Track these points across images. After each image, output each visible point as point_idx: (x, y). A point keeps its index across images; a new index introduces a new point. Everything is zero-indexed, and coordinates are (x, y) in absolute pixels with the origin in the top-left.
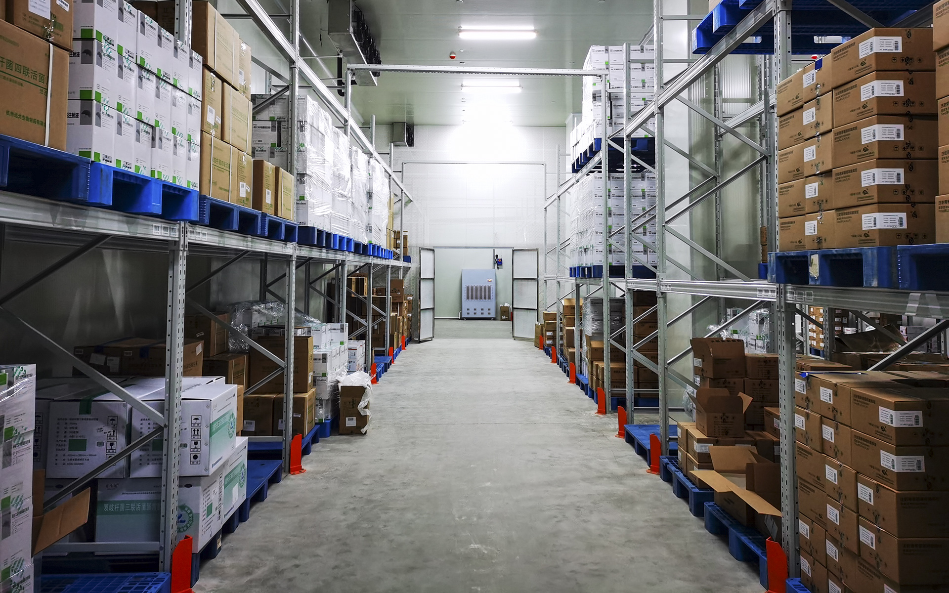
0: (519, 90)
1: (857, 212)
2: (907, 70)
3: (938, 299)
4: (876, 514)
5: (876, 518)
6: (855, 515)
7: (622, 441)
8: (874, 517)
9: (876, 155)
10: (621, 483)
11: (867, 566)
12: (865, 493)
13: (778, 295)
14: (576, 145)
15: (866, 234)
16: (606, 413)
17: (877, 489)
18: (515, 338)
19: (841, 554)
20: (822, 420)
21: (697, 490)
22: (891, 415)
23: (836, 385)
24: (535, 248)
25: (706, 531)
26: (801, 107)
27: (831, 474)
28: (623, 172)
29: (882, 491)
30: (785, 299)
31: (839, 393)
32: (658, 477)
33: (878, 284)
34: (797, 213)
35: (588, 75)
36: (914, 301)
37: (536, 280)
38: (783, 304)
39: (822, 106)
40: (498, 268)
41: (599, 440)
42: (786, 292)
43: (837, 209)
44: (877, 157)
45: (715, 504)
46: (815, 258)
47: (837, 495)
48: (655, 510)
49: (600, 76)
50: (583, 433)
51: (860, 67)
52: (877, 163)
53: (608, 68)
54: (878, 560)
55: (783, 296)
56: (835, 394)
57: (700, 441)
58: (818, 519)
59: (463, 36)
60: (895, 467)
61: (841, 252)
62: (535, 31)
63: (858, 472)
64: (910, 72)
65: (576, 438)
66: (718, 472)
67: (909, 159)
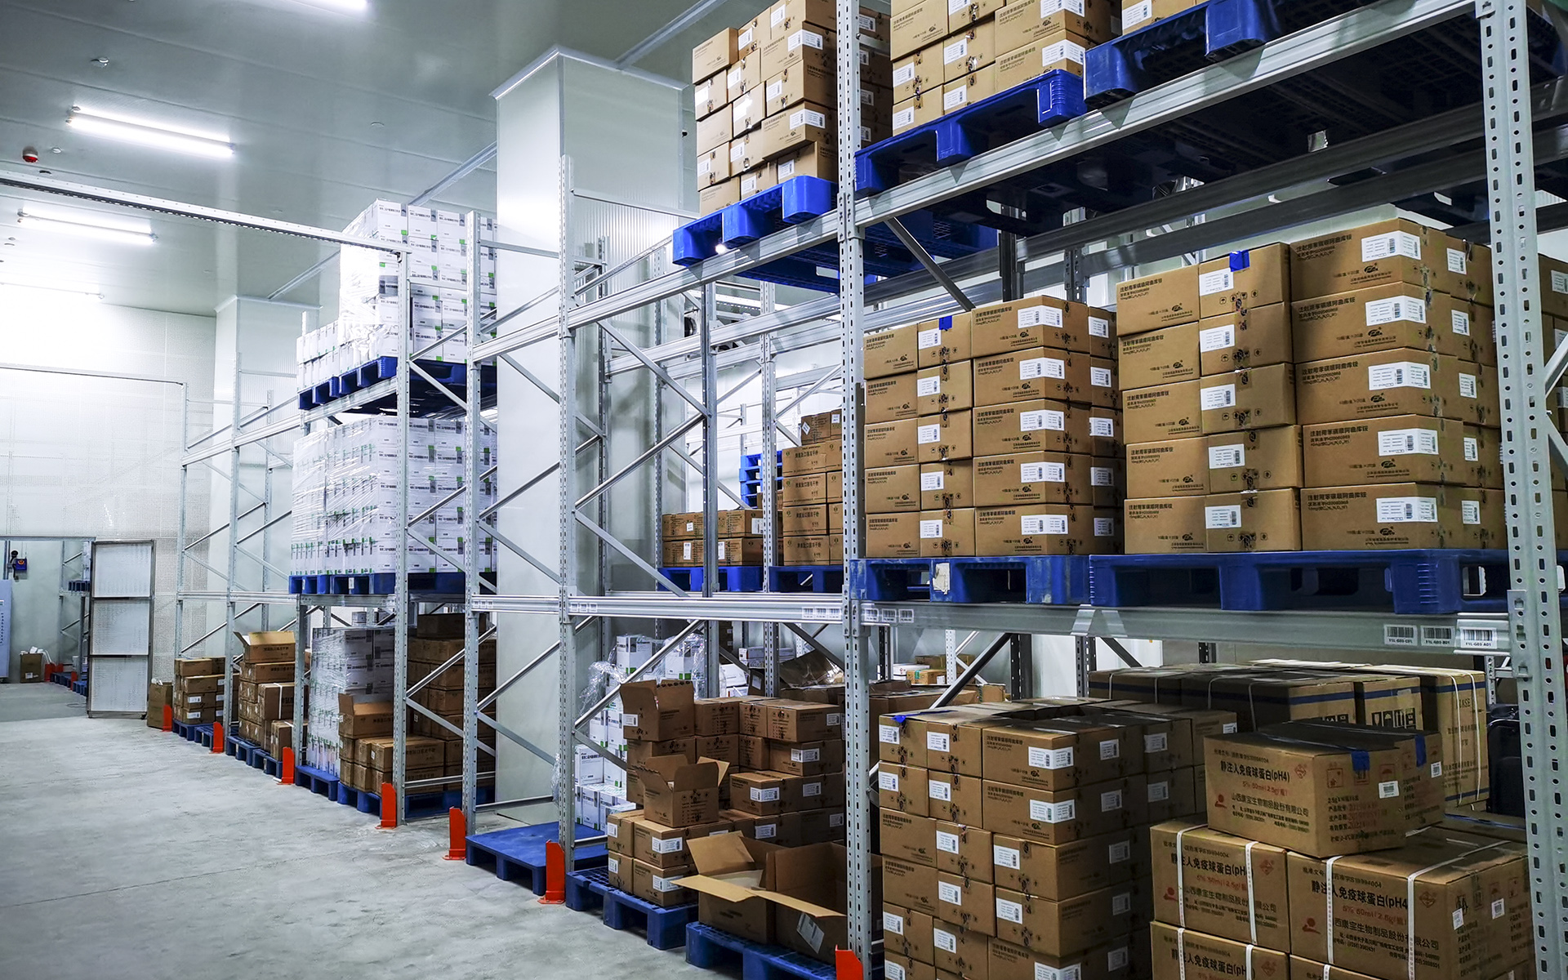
0: (149, 242)
1: (1014, 513)
2: (1066, 349)
3: (1121, 616)
4: (1024, 879)
5: (1024, 884)
6: (991, 886)
7: (461, 865)
8: (1022, 885)
9: (1043, 445)
10: (518, 928)
11: (1008, 946)
12: (1006, 856)
13: (848, 615)
14: (313, 361)
15: (1028, 540)
16: (396, 826)
17: (1025, 849)
18: (91, 714)
19: (961, 941)
20: (931, 772)
21: (661, 911)
22: (1048, 756)
23: (955, 727)
24: (149, 538)
25: (691, 967)
26: (915, 371)
27: (946, 842)
28: (395, 414)
29: (1033, 849)
30: (861, 620)
31: (960, 737)
32: (563, 907)
33: (1052, 599)
34: (900, 509)
35: (356, 244)
36: (1085, 618)
37: (150, 600)
38: (856, 626)
39: (951, 375)
40: (16, 578)
41: (422, 870)
42: (861, 611)
43: (979, 508)
44: (1045, 448)
45: (701, 923)
46: (944, 569)
47: (960, 869)
48: (602, 955)
49: (398, 254)
50: (385, 864)
51: (1019, 338)
52: (1046, 457)
53: (405, 242)
54: (1026, 935)
55: (856, 615)
56: (954, 738)
57: (665, 836)
58: (925, 905)
59: (76, 125)
60: (1053, 817)
61: (988, 561)
62: (232, 145)
63: (993, 833)
64: (1069, 351)
65: (382, 873)
66: (707, 874)
67: (1067, 452)
